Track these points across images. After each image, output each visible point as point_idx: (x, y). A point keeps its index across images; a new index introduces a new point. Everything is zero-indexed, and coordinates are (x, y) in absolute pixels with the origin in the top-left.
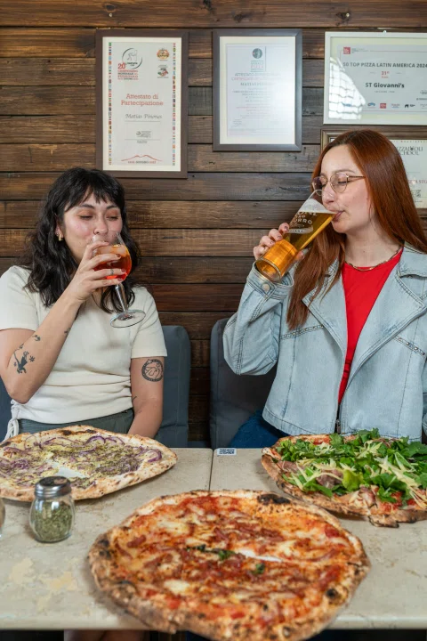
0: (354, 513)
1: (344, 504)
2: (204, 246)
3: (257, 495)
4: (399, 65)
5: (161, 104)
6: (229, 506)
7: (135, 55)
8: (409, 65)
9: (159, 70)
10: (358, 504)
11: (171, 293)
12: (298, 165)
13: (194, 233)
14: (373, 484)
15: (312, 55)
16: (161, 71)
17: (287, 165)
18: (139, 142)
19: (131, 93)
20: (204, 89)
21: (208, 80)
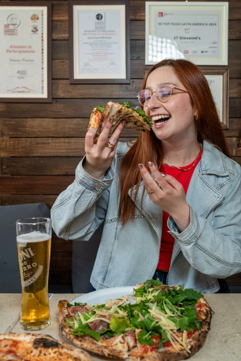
0: (113, 356)
1: (106, 347)
2: (64, 149)
3: (34, 338)
4: (196, 24)
5: (33, 52)
6: (8, 348)
7: (16, 19)
8: (203, 24)
9: (32, 29)
10: (120, 347)
11: (41, 182)
12: (129, 93)
13: (58, 140)
14: (138, 328)
15: (137, 18)
16: (34, 30)
17: (121, 93)
18: (19, 78)
19: (13, 45)
20: (63, 42)
21: (66, 35)
